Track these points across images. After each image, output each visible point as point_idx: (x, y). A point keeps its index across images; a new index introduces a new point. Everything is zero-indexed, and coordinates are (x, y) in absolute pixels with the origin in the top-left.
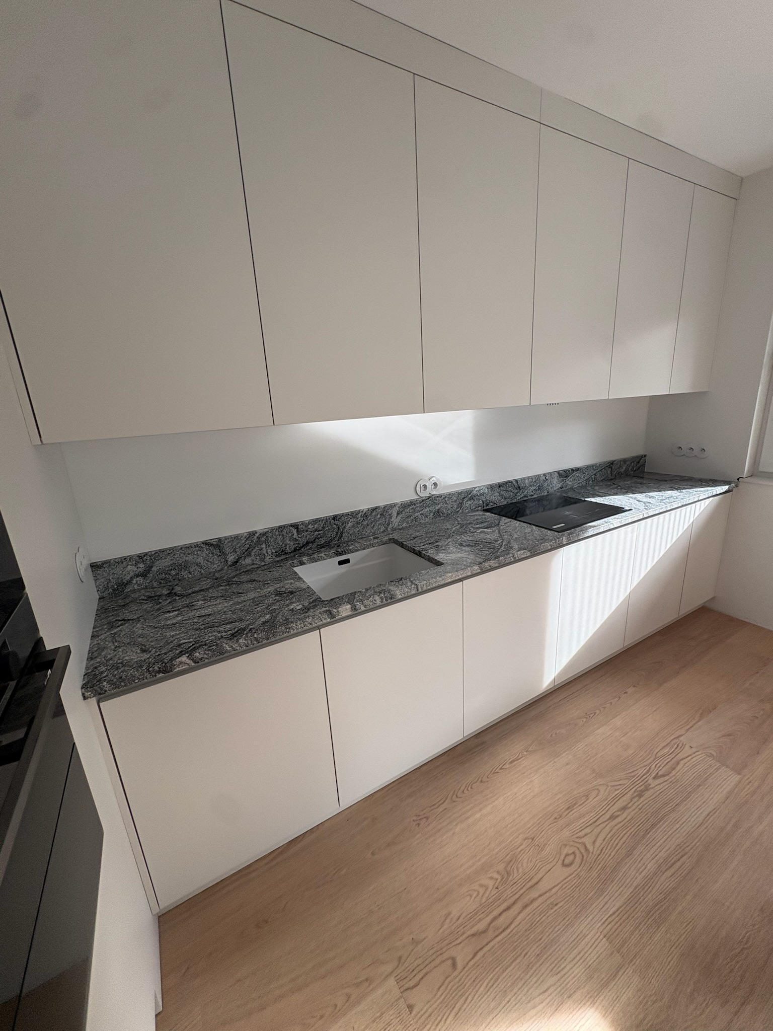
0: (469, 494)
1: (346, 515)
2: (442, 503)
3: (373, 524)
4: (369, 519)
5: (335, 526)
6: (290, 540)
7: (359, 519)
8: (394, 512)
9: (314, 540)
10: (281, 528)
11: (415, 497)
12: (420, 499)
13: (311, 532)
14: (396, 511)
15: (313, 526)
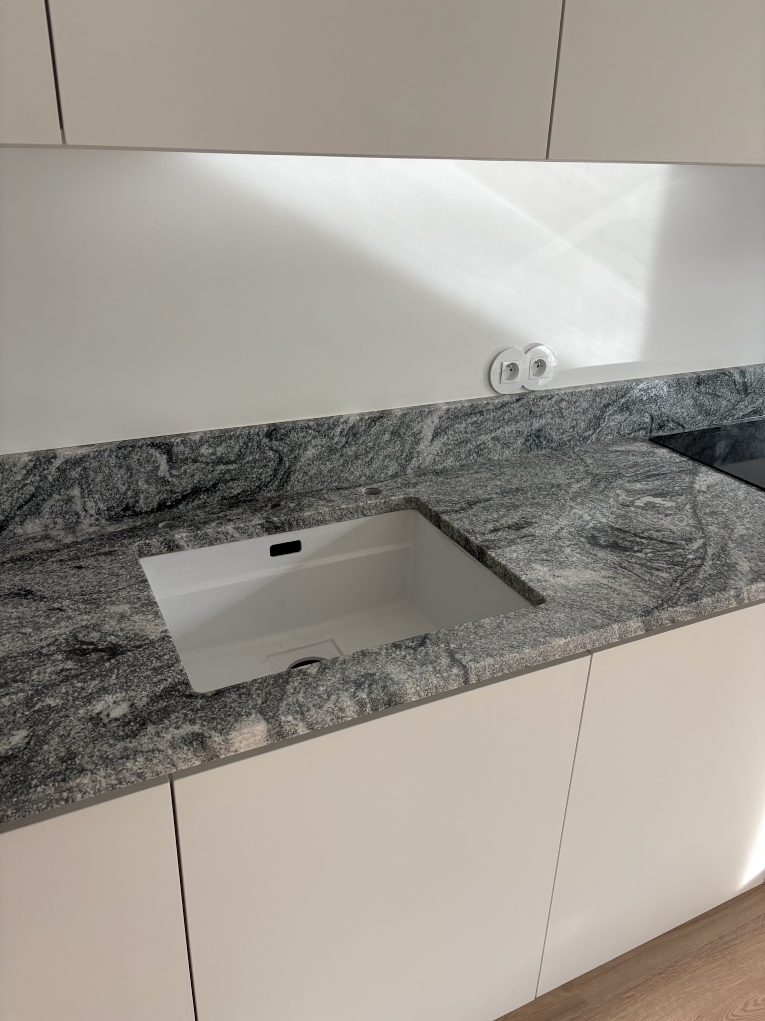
0: (623, 397)
1: (302, 428)
2: (549, 415)
3: (370, 456)
4: (361, 441)
5: (271, 453)
6: (147, 482)
7: (336, 440)
8: (428, 428)
9: (215, 486)
10: (125, 449)
11: (484, 393)
12: (497, 401)
13: (208, 464)
14: (433, 426)
15: (211, 451)
